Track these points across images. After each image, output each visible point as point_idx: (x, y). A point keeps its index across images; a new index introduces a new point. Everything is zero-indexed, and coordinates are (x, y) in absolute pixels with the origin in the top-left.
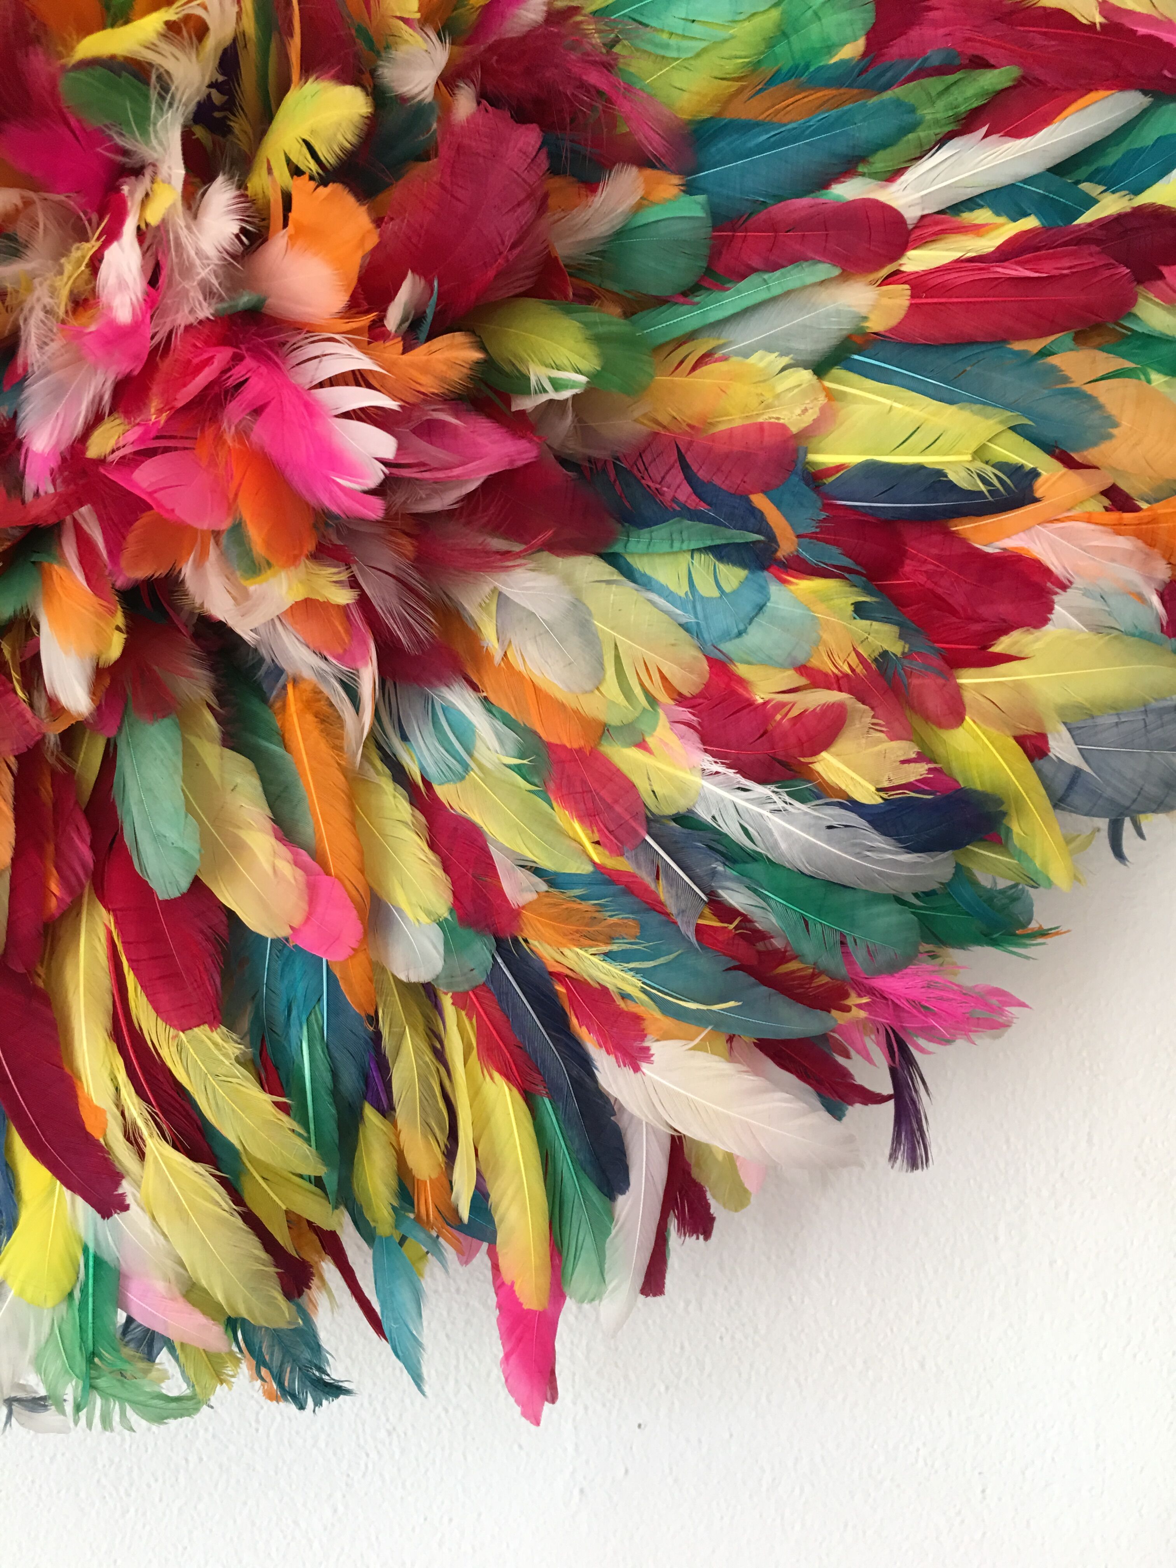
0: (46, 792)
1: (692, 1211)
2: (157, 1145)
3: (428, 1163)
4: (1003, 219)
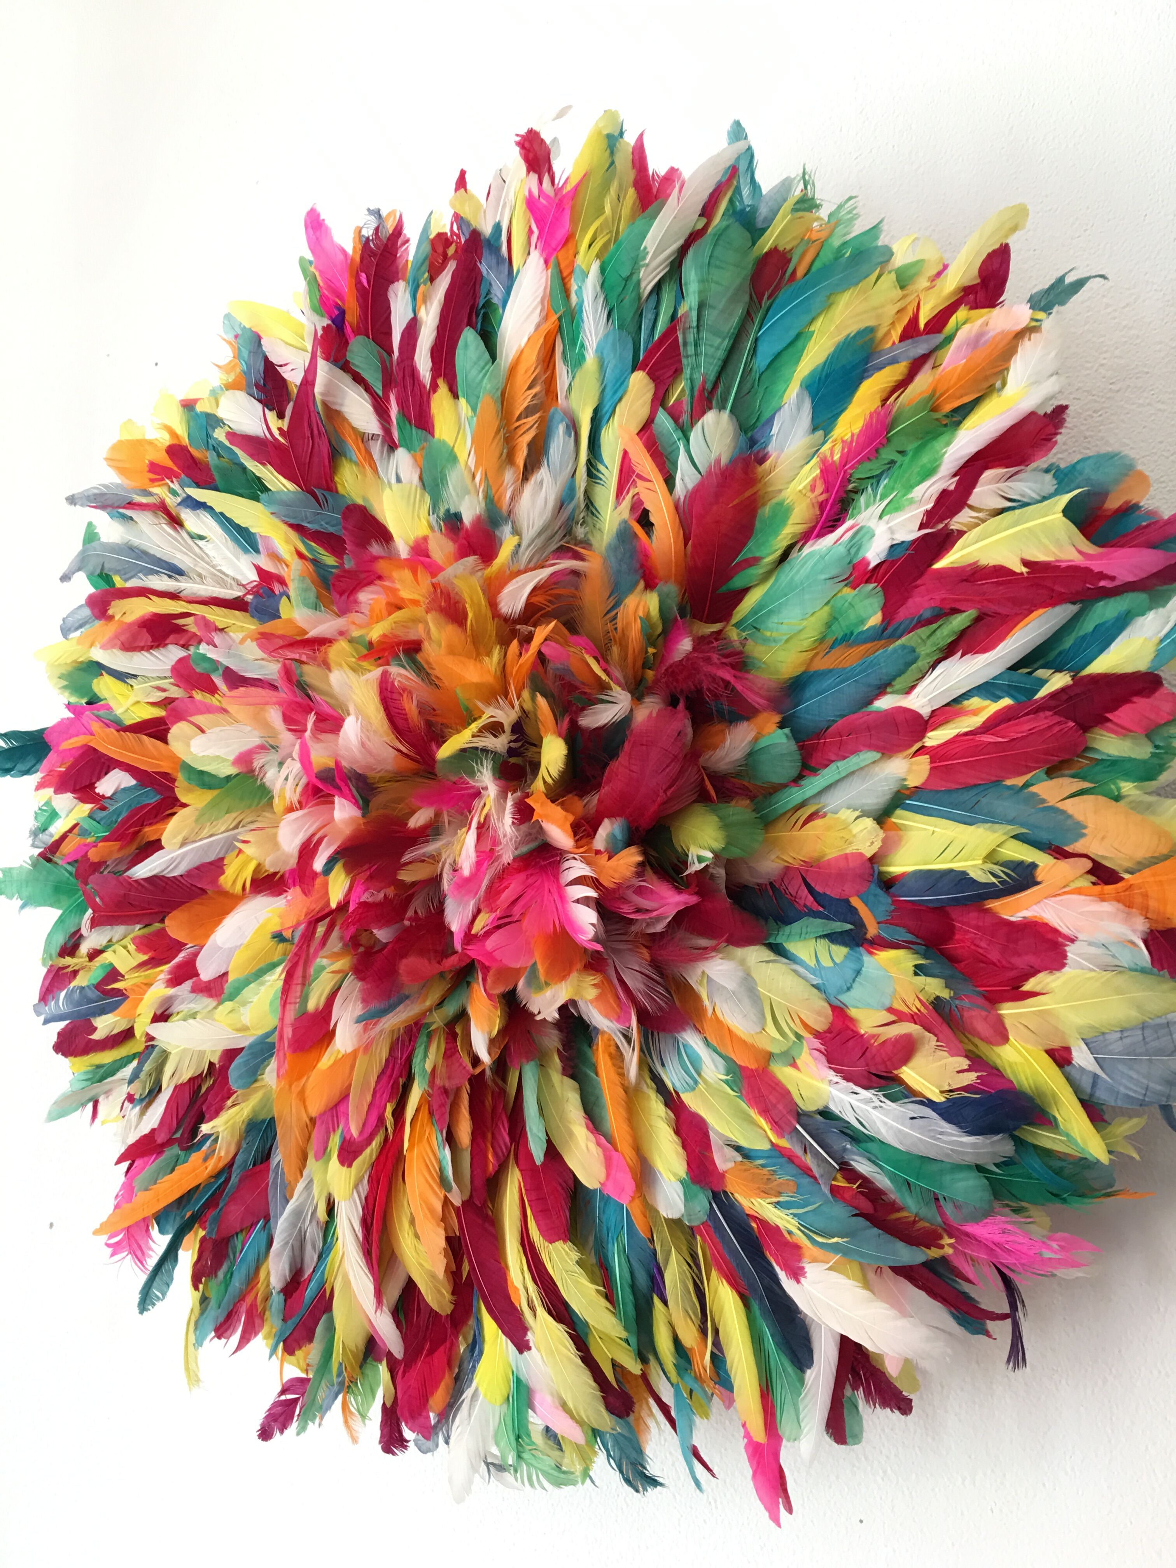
0: (489, 1102)
1: (879, 1390)
2: (541, 1312)
3: (689, 1336)
4: (988, 702)
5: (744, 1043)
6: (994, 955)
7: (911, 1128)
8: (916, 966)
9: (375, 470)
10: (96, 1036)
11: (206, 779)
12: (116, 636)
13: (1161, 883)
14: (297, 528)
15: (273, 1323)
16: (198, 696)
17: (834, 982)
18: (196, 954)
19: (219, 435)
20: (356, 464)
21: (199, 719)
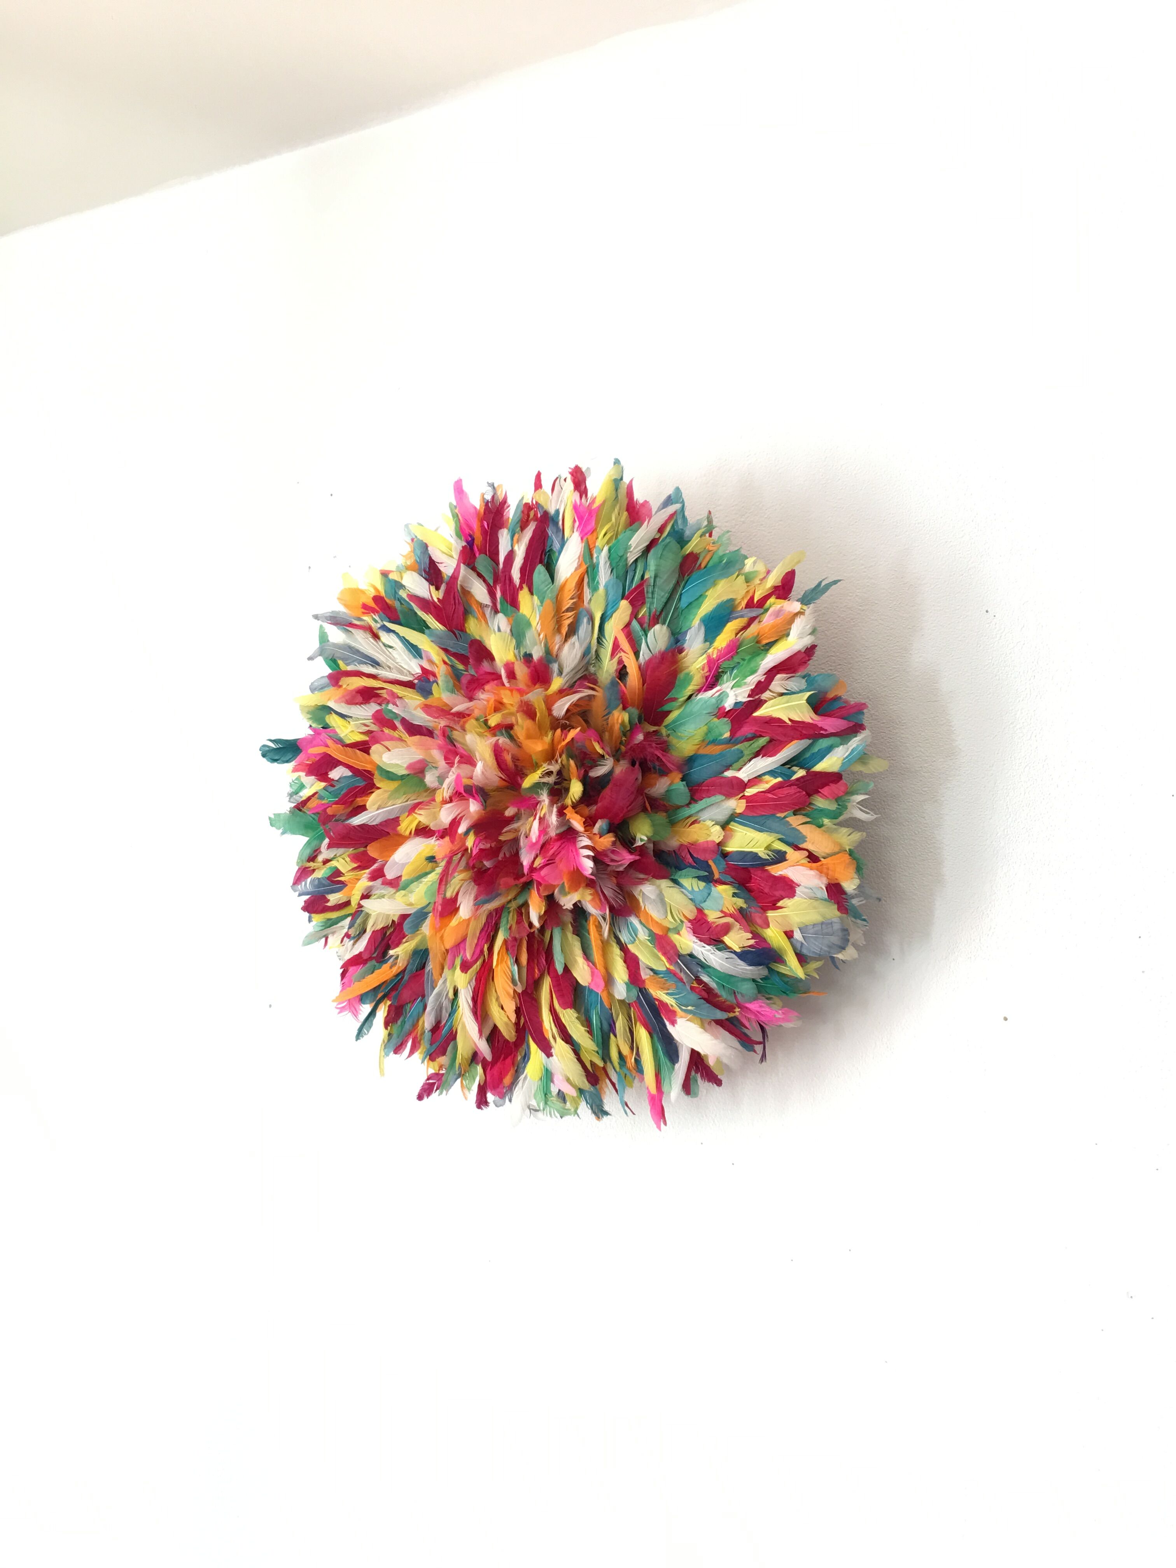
0: (536, 946)
1: (707, 1075)
2: (559, 1039)
3: (626, 1050)
4: (772, 778)
5: (657, 923)
6: (766, 890)
7: (726, 963)
8: (734, 893)
9: (487, 623)
10: (329, 904)
11: (391, 775)
12: (343, 696)
13: (834, 864)
14: (446, 650)
15: (425, 1045)
16: (387, 731)
17: (699, 898)
18: (384, 865)
19: (403, 594)
20: (477, 619)
21: (387, 743)
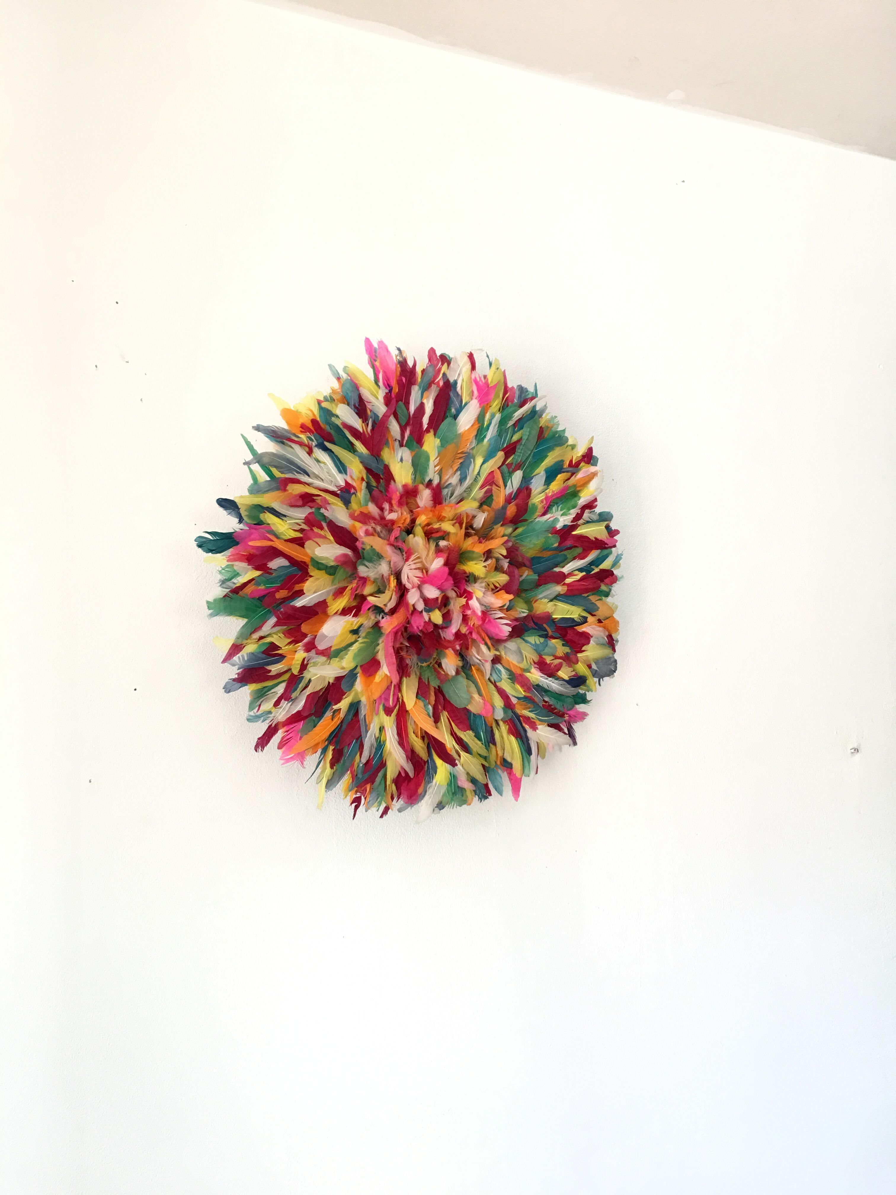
2: (462, 753)
4: (581, 573)
5: (516, 666)
6: (577, 641)
7: (562, 687)
8: (561, 644)
9: (395, 453)
10: (271, 674)
11: (320, 566)
13: (609, 623)
16: (316, 530)
17: (540, 648)
18: (314, 639)
19: (335, 421)
20: (389, 448)
21: (318, 540)
